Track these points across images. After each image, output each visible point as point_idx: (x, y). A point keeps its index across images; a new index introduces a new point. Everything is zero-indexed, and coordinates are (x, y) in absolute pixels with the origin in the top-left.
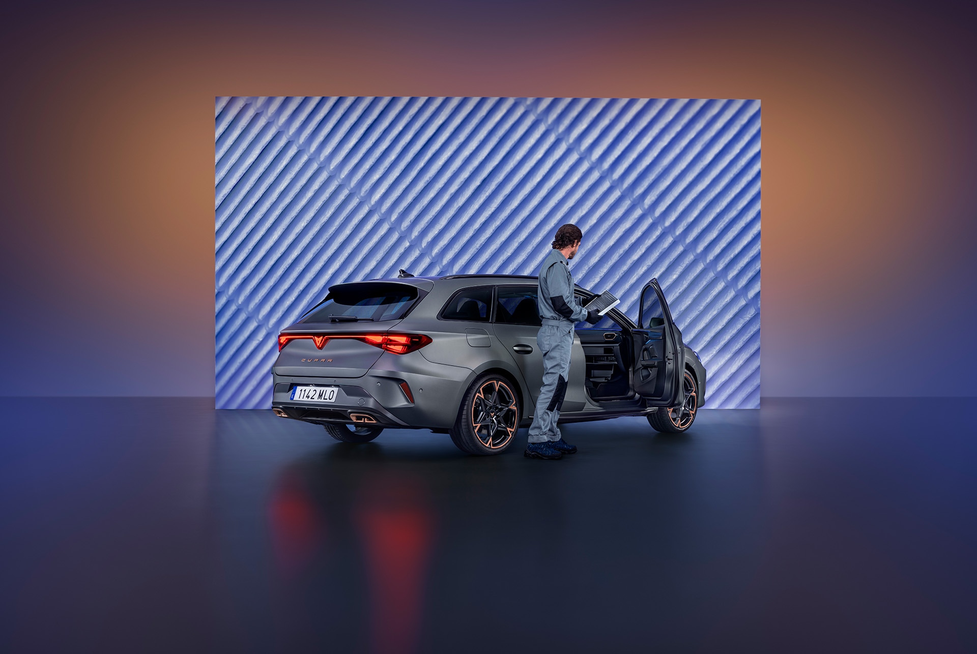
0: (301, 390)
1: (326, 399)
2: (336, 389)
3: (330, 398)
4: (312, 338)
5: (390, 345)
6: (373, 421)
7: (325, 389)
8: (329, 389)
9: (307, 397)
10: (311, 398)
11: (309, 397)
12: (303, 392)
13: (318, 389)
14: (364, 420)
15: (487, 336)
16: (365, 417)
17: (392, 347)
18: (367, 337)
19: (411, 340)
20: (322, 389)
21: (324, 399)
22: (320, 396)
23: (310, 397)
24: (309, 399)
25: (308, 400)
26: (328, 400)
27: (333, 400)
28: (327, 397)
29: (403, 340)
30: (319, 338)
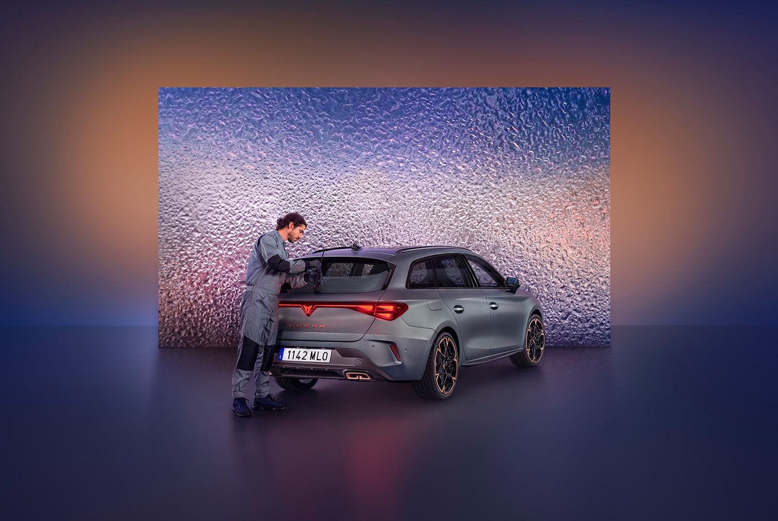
0: (290, 352)
1: (320, 360)
2: (329, 352)
3: (324, 359)
4: (300, 307)
5: (380, 313)
6: (368, 377)
7: (317, 351)
8: (322, 351)
9: (297, 357)
10: (303, 359)
11: (299, 358)
12: (292, 354)
13: (309, 351)
14: (359, 378)
15: (438, 300)
16: (359, 375)
17: (381, 314)
18: (360, 306)
19: (396, 307)
20: (314, 351)
21: (317, 360)
22: (312, 357)
23: (301, 358)
24: (301, 360)
25: (299, 360)
26: (322, 361)
27: (328, 360)
28: (320, 357)
29: (391, 308)
30: (308, 306)
